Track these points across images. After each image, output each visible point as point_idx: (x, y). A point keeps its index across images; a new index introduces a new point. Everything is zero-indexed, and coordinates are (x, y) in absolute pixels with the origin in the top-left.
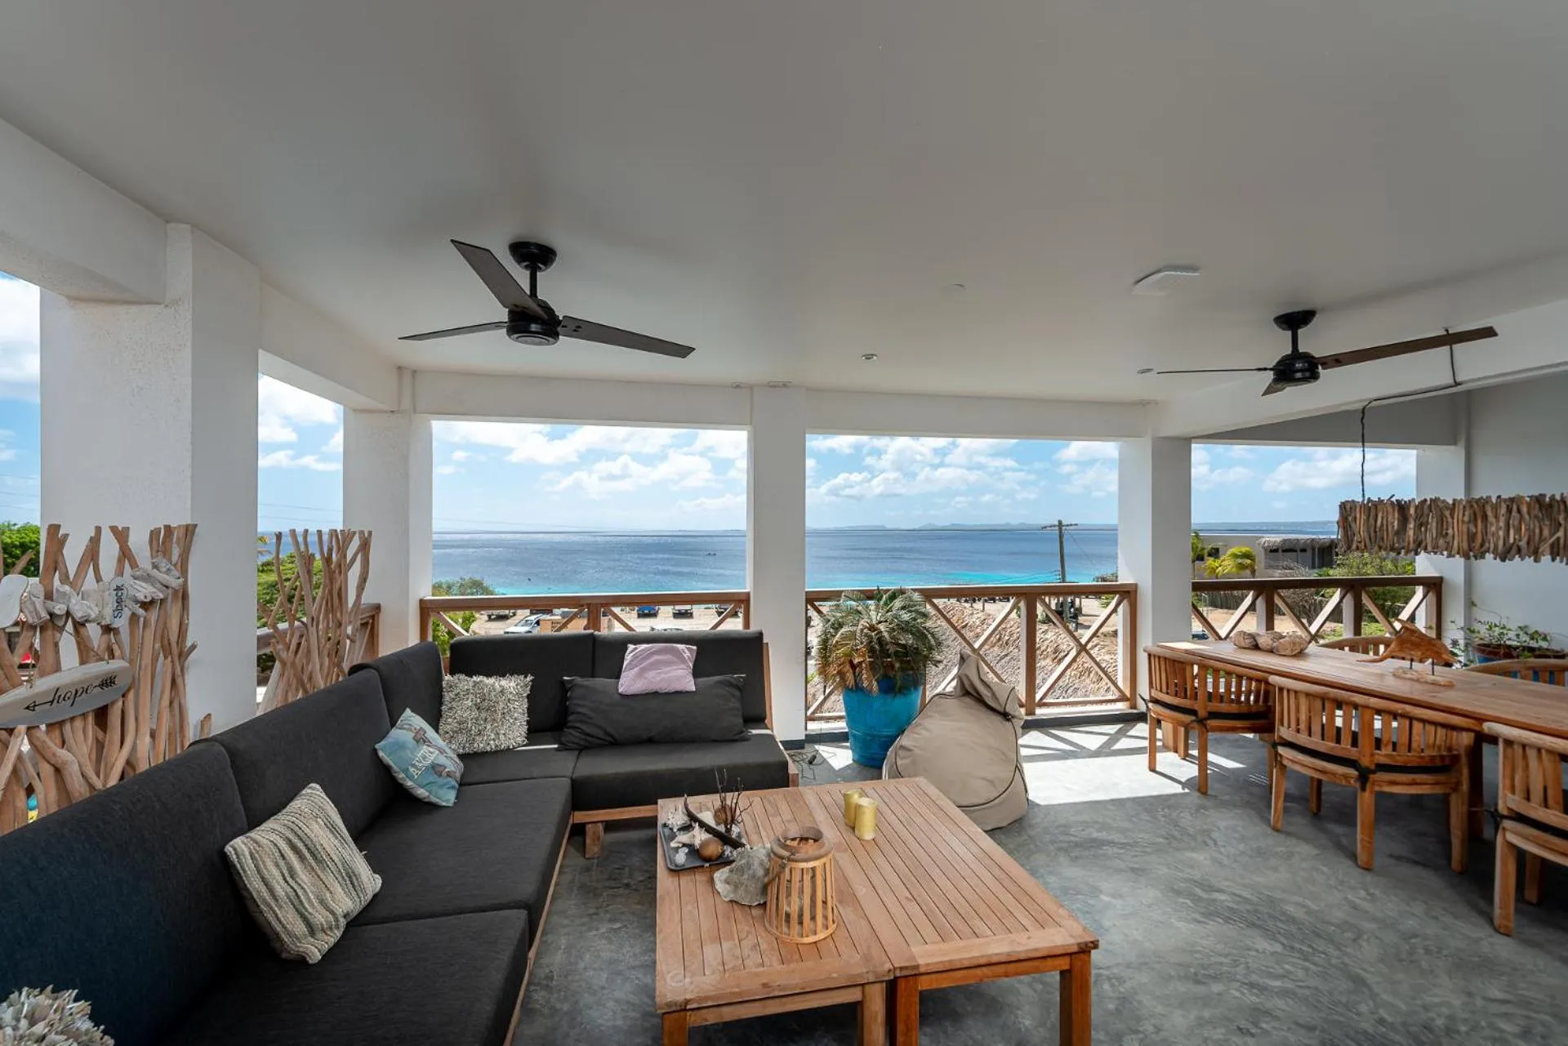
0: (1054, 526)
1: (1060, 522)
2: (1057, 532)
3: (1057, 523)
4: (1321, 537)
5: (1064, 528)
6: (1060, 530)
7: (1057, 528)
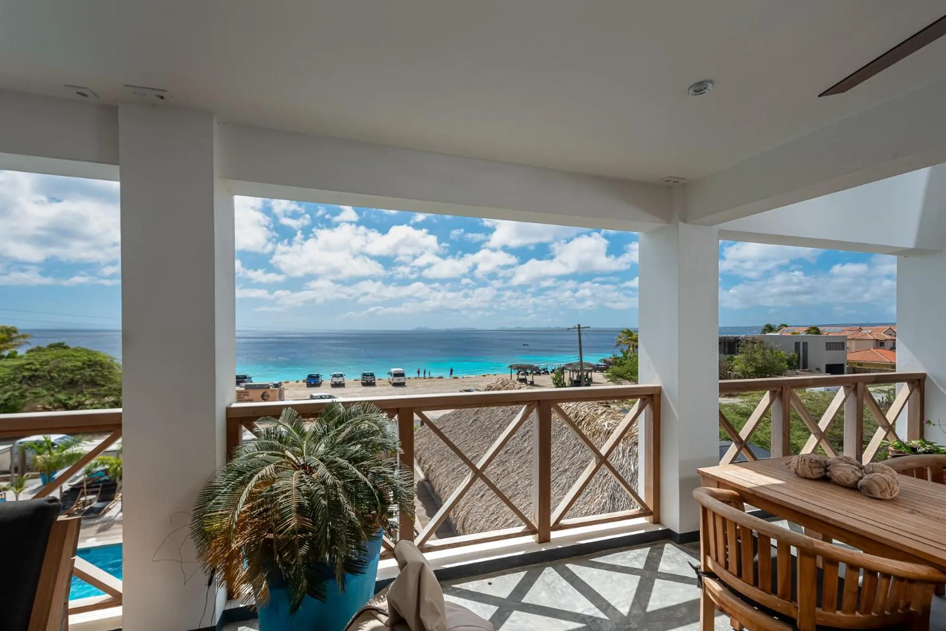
0: (575, 328)
1: (579, 326)
2: (577, 332)
3: (577, 327)
4: (729, 336)
5: (581, 329)
6: (579, 331)
7: (577, 330)
